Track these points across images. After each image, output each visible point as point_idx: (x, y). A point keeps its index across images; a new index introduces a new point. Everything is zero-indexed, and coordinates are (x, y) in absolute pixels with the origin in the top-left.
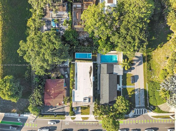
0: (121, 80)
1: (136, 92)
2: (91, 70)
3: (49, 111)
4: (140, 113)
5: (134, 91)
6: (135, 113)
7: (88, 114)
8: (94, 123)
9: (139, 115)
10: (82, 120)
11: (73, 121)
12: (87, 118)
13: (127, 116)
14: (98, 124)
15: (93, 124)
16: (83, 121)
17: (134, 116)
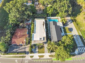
0: (63, 30)
1: (74, 37)
2: (44, 23)
3: (14, 51)
4: (83, 51)
5: (73, 36)
6: (79, 51)
7: (44, 53)
8: (49, 60)
9: (83, 53)
10: (38, 58)
11: (32, 59)
12: (43, 56)
13: (73, 53)
14: (52, 61)
15: (47, 61)
16: (40, 59)
17: (79, 54)
